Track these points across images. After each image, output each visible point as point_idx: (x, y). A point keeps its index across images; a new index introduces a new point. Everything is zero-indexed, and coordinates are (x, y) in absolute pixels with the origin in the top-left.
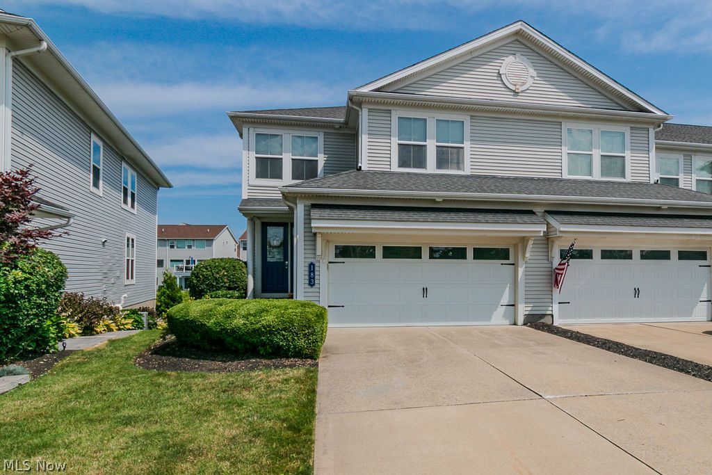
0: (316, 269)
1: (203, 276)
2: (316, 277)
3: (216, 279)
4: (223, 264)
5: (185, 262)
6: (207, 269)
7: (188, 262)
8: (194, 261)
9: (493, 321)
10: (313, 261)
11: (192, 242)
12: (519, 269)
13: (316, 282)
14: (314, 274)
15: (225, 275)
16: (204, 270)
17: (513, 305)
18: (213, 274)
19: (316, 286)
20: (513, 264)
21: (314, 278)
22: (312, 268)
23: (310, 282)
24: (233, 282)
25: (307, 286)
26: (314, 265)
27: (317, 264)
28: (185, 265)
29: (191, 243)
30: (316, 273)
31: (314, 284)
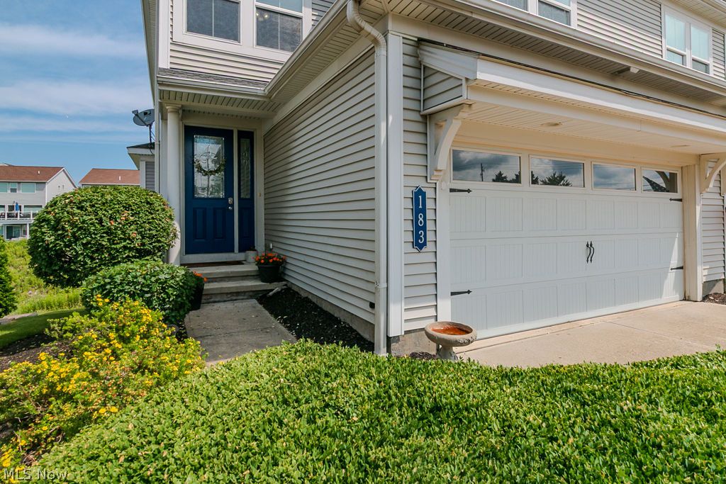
0: (429, 204)
1: (73, 225)
2: (430, 226)
3: (109, 232)
4: (124, 197)
5: (7, 208)
6: (81, 208)
7: (11, 208)
8: (20, 207)
9: (665, 298)
10: (421, 183)
11: (17, 184)
12: (697, 207)
13: (430, 236)
14: (425, 219)
15: (131, 223)
16: (76, 211)
17: (682, 268)
18: (101, 221)
19: (430, 246)
20: (681, 200)
21: (424, 228)
22: (419, 202)
23: (417, 237)
24: (151, 237)
25: (409, 248)
26: (424, 194)
27: (429, 193)
28: (7, 211)
29: (16, 186)
30: (430, 215)
31: (425, 244)
